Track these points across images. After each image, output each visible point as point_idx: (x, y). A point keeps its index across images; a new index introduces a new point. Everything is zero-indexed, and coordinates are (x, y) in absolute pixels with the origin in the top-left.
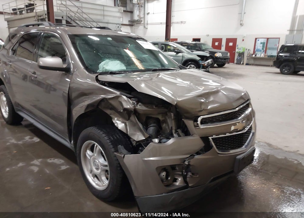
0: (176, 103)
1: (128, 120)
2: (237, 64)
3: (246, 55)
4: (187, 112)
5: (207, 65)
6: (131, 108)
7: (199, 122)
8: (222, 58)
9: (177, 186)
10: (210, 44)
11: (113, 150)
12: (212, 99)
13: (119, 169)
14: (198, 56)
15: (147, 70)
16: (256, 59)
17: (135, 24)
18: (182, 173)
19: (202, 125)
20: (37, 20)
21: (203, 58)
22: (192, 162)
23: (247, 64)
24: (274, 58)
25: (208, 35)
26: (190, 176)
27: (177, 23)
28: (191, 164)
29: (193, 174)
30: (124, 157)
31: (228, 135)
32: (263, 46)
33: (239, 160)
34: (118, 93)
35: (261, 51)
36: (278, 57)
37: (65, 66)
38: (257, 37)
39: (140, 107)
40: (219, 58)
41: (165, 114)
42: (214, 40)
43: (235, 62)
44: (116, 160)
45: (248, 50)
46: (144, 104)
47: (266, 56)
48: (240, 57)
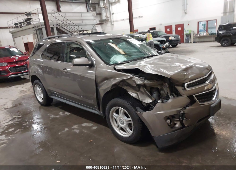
0: (170, 77)
1: (138, 91)
2: (186, 43)
3: (192, 35)
4: (177, 82)
5: (166, 47)
6: (142, 83)
7: (186, 87)
8: (175, 40)
9: (177, 127)
10: (163, 30)
11: (134, 110)
12: (190, 71)
13: (140, 121)
14: (158, 41)
15: (141, 58)
16: (200, 37)
17: (104, 22)
18: (180, 119)
19: (188, 88)
20: (35, 30)
21: (162, 42)
22: (186, 111)
23: (194, 42)
24: (214, 35)
25: (161, 24)
26: (185, 120)
27: (136, 18)
28: (185, 112)
29: (186, 118)
30: (142, 113)
31: (204, 92)
32: (204, 27)
33: (213, 107)
34: (131, 75)
35: (203, 31)
36: (218, 34)
37: (90, 62)
38: (199, 21)
39: (147, 82)
40: (173, 40)
41: (162, 85)
42: (166, 27)
43: (185, 41)
44: (137, 116)
45: (193, 31)
46: (149, 79)
47: (208, 34)
48: (188, 38)
